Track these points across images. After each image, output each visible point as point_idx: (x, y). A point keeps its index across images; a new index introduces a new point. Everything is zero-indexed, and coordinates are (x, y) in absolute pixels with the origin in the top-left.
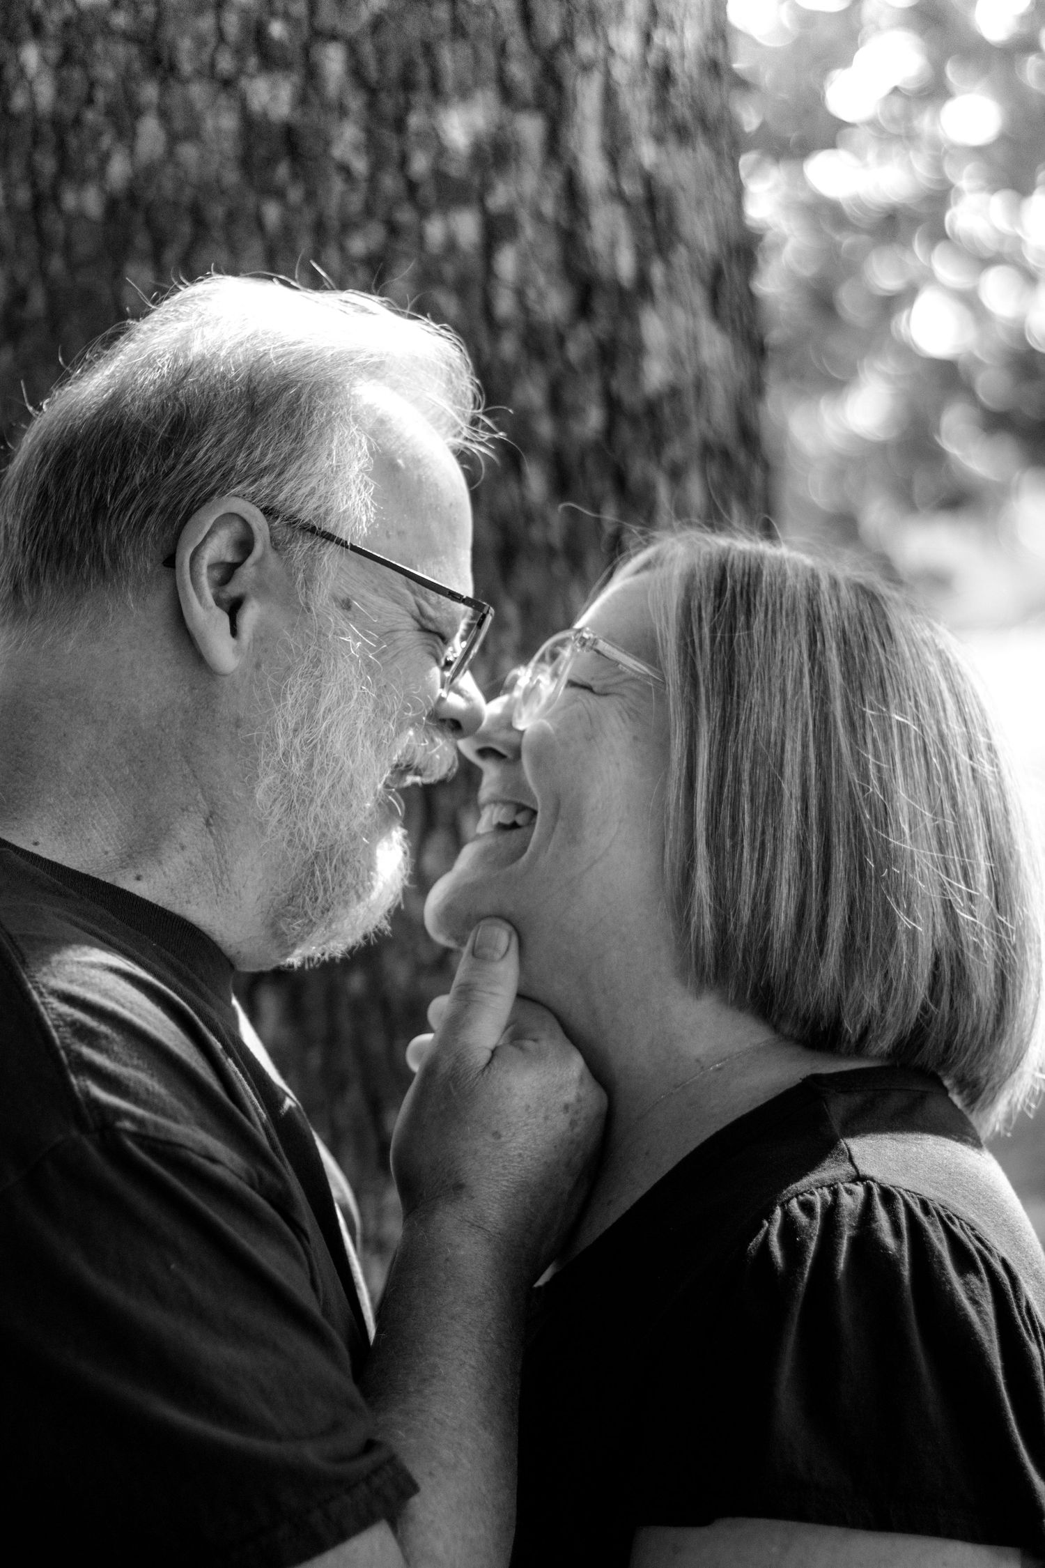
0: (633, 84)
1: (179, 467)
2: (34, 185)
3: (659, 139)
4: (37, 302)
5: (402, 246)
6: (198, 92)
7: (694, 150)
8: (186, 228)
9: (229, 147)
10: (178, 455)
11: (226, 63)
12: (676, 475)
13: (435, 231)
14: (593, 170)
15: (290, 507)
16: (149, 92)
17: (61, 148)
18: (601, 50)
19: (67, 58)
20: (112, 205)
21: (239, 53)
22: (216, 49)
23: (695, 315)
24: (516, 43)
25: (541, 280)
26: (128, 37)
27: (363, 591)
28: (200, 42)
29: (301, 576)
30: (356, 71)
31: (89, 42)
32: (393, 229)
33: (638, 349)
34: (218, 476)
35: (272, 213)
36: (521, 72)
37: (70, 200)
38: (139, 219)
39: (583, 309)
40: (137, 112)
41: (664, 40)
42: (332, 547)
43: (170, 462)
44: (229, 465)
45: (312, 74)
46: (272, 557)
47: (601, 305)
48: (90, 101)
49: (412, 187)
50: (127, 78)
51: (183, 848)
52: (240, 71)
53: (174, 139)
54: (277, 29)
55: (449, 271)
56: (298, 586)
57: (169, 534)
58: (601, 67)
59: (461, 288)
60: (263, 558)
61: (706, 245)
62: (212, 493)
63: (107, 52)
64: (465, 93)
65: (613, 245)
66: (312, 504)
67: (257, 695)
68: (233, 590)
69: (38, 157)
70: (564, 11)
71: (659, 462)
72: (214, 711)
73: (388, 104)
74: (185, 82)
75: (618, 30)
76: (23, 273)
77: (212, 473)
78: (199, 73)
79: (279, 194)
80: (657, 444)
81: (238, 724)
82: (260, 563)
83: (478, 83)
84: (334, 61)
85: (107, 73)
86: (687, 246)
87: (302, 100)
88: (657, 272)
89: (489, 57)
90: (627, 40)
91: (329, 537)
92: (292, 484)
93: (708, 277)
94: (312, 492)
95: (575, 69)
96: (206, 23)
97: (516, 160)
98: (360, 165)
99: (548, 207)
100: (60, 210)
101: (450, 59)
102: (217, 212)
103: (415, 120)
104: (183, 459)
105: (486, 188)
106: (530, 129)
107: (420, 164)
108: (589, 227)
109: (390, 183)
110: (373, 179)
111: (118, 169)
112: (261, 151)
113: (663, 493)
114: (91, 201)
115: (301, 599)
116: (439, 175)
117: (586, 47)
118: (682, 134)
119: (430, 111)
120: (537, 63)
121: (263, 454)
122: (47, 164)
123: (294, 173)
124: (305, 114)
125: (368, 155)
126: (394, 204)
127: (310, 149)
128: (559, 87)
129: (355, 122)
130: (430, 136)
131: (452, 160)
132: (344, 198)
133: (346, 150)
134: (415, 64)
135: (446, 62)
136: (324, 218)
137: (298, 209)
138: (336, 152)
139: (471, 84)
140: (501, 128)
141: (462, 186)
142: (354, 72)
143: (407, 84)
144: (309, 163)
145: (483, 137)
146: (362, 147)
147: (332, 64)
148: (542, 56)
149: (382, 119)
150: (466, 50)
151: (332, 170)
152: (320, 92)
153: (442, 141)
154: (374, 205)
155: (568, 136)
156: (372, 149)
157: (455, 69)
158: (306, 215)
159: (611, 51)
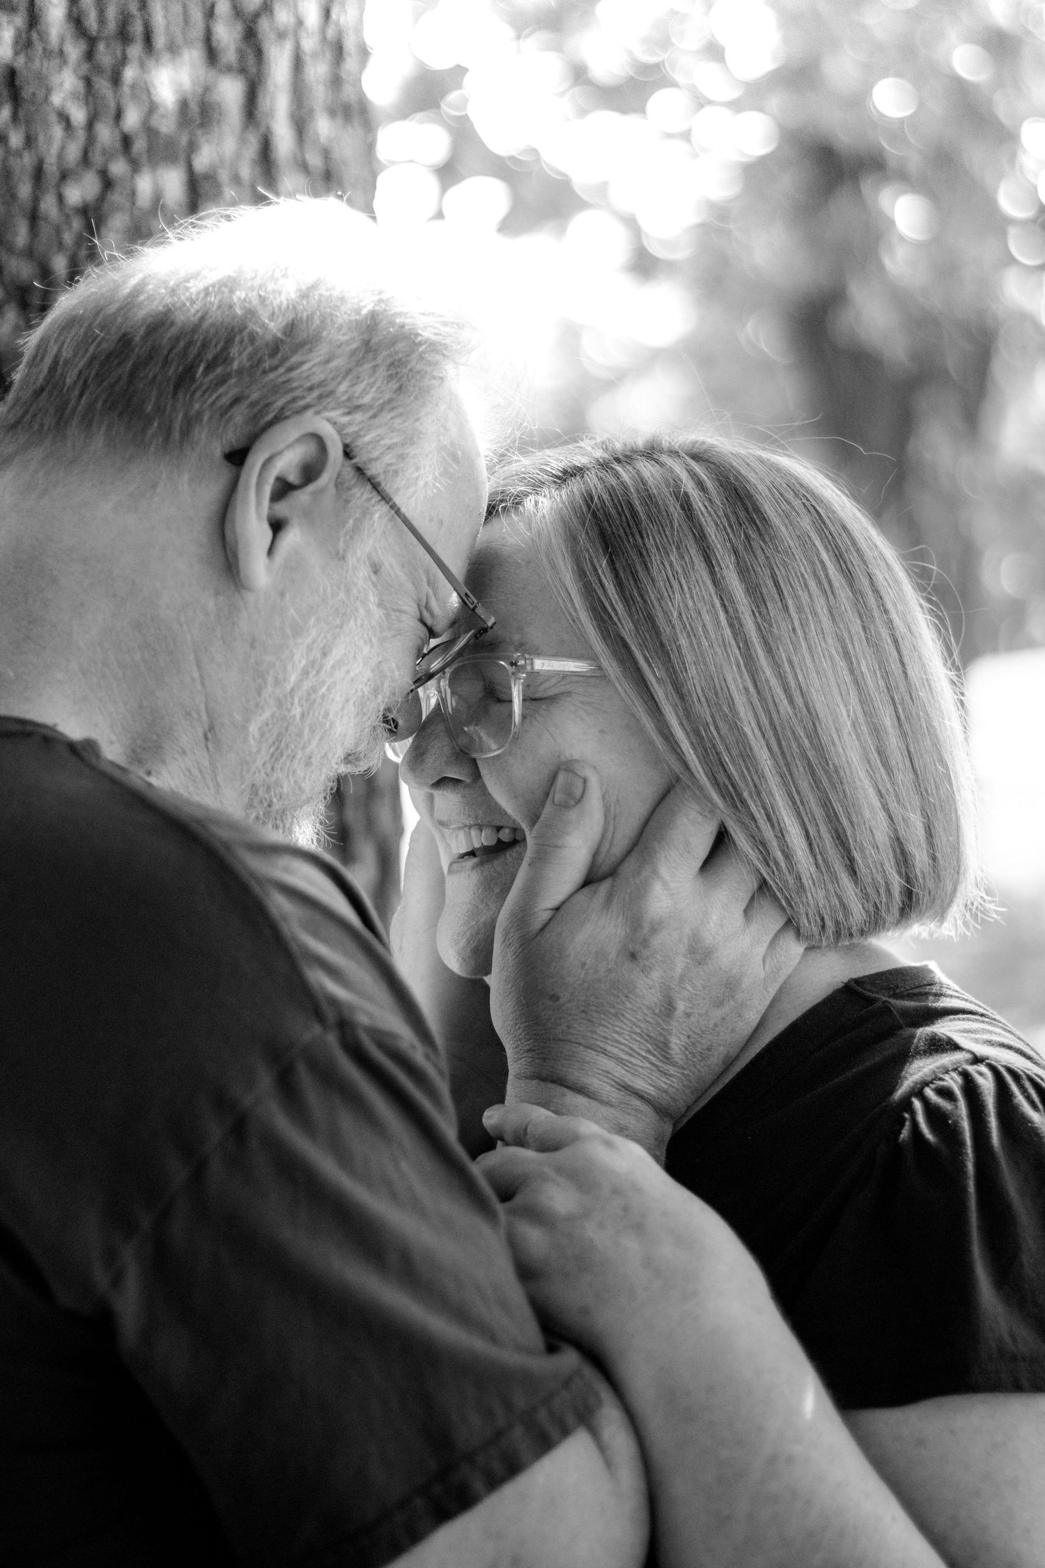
0: (316, 55)
3: (332, 113)
5: (115, 197)
13: (144, 185)
14: (283, 138)
15: (370, 452)
18: (292, 20)
24: (223, 8)
27: (393, 561)
29: (350, 523)
32: (107, 182)
34: (317, 393)
36: (227, 34)
41: (339, 16)
45: (33, 19)
46: (332, 493)
49: (126, 141)
51: (184, 753)
58: (292, 35)
60: (322, 491)
64: (174, 49)
67: (277, 622)
68: (282, 509)
72: (234, 623)
73: (105, 55)
77: (312, 388)
82: (317, 494)
83: (188, 43)
84: (57, 7)
87: (24, 43)
89: (197, 16)
90: (310, 15)
91: (386, 498)
92: (380, 431)
95: (272, 36)
97: (218, 122)
98: (78, 115)
99: (245, 170)
101: (160, 14)
103: (129, 74)
104: (287, 364)
105: (192, 147)
106: (230, 91)
107: (132, 119)
109: (105, 134)
110: (90, 125)
116: (150, 131)
117: (280, 15)
119: (142, 65)
120: (240, 27)
123: (15, 117)
124: (30, 59)
125: (87, 104)
126: (109, 155)
127: (34, 94)
128: (259, 53)
129: (75, 71)
130: (143, 91)
131: (163, 116)
132: (63, 148)
133: (64, 99)
134: (132, 16)
135: (159, 19)
136: (45, 166)
137: (19, 154)
138: (57, 99)
139: (180, 41)
140: (207, 89)
141: (170, 144)
142: (76, 20)
143: (124, 36)
144: (32, 108)
145: (190, 97)
146: (81, 97)
147: (55, 11)
148: (244, 21)
149: (98, 69)
150: (177, 9)
151: (53, 118)
152: (43, 37)
153: (153, 97)
154: (90, 154)
155: (264, 103)
156: (90, 99)
157: (168, 26)
158: (28, 160)
159: (300, 23)
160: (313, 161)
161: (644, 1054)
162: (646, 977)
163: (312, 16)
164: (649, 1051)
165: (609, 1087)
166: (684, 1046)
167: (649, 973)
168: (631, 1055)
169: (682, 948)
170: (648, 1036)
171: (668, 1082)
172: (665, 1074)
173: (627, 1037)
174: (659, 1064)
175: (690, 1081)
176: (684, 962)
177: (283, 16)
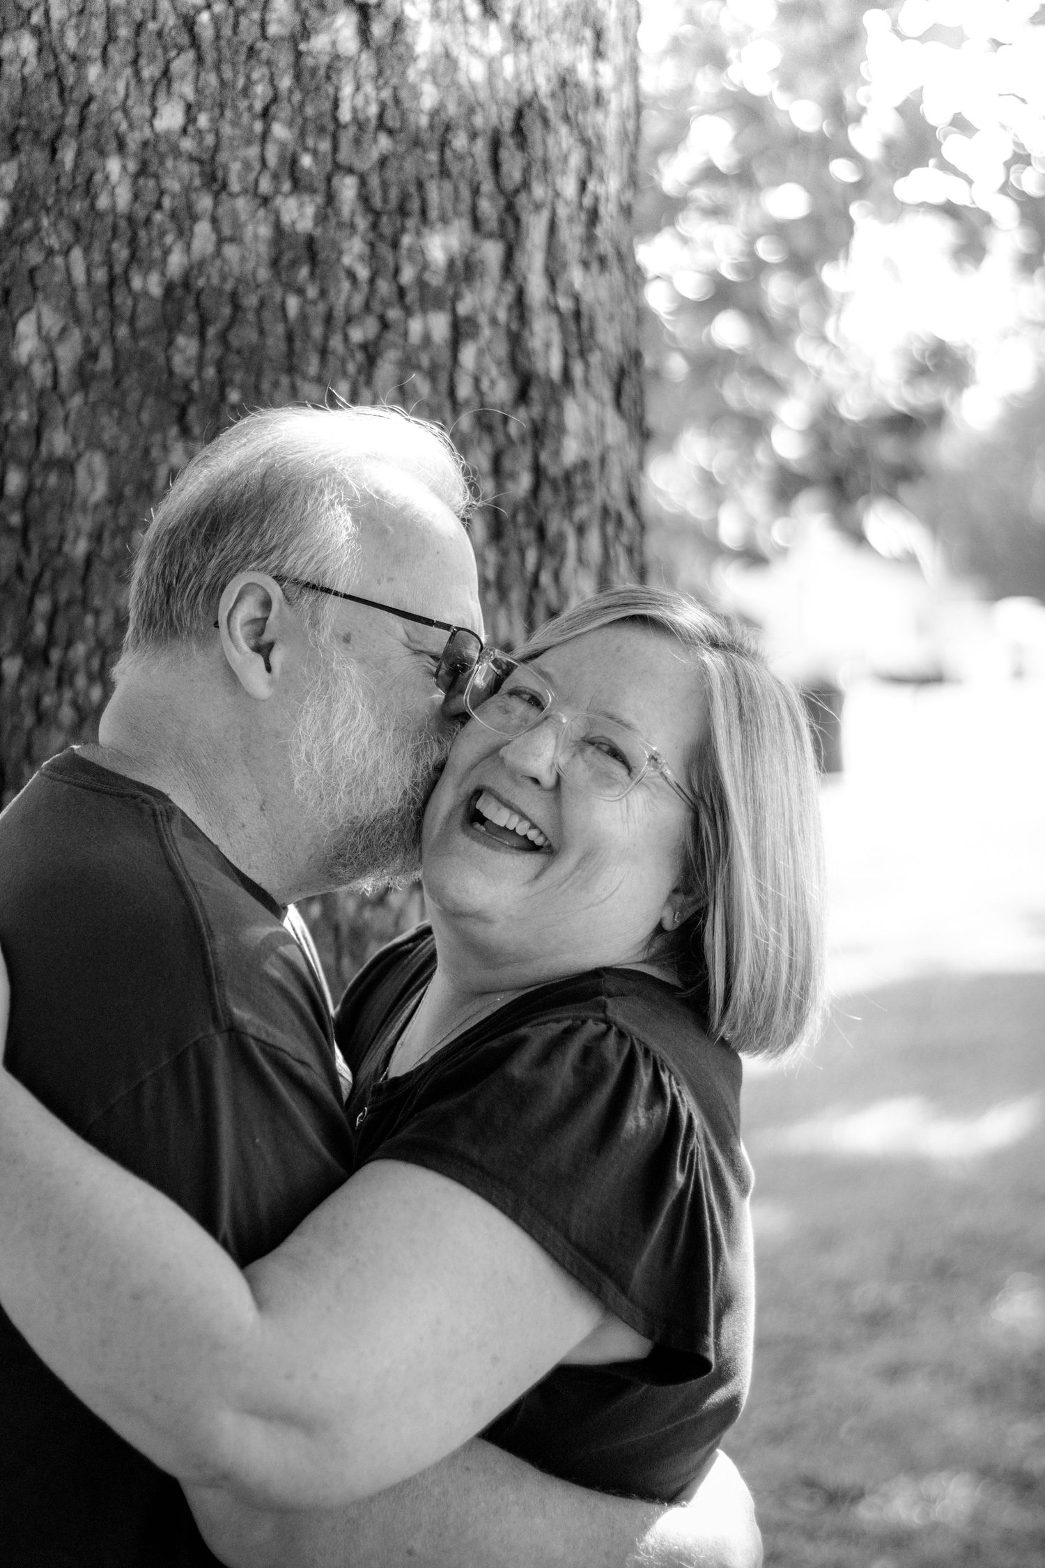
0: (571, 220)
1: (217, 554)
2: (111, 267)
3: (586, 264)
4: (105, 359)
5: (391, 336)
6: (241, 204)
7: (611, 273)
8: (226, 311)
9: (263, 249)
10: (216, 545)
11: (265, 185)
12: (581, 530)
13: (416, 327)
14: (537, 288)
16: (204, 202)
17: (133, 242)
18: (550, 193)
19: (143, 170)
20: (169, 289)
21: (276, 177)
22: (260, 173)
23: (603, 404)
24: (487, 187)
25: (494, 371)
26: (192, 159)
27: (360, 628)
28: (247, 166)
29: (309, 622)
30: (364, 198)
31: (162, 159)
32: (385, 325)
33: (561, 429)
34: (241, 558)
35: (293, 303)
36: (488, 208)
37: (137, 283)
38: (191, 302)
39: (522, 396)
40: (195, 218)
41: (595, 187)
43: (211, 551)
44: (249, 548)
45: (331, 198)
46: (286, 609)
47: (535, 393)
48: (158, 206)
49: (401, 292)
50: (188, 189)
51: (244, 826)
52: (277, 191)
53: (221, 241)
54: (306, 161)
55: (425, 360)
58: (549, 206)
59: (432, 374)
60: (280, 612)
61: (614, 350)
63: (175, 167)
64: (445, 220)
65: (548, 346)
68: (267, 637)
69: (115, 246)
70: (525, 161)
71: (571, 519)
73: (386, 227)
74: (232, 196)
75: (562, 177)
76: (96, 336)
77: (238, 556)
78: (245, 191)
79: (301, 292)
80: (571, 504)
81: (277, 735)
82: (279, 616)
83: (457, 213)
84: (348, 188)
85: (173, 185)
86: (601, 349)
87: (321, 218)
88: (578, 370)
89: (465, 193)
90: (569, 187)
91: (328, 591)
93: (615, 376)
94: (311, 559)
95: (530, 207)
96: (253, 152)
97: (481, 276)
98: (363, 273)
99: (502, 315)
100: (129, 289)
101: (435, 193)
102: (251, 301)
103: (406, 240)
104: (219, 548)
105: (457, 297)
106: (492, 252)
107: (408, 275)
108: (531, 333)
109: (384, 287)
110: (372, 281)
111: (176, 261)
112: (288, 257)
113: (571, 544)
114: (154, 286)
115: (310, 639)
116: (421, 284)
117: (539, 191)
118: (603, 264)
119: (418, 233)
120: (501, 201)
121: (271, 538)
122: (123, 254)
123: (312, 275)
124: (325, 230)
125: (370, 265)
126: (386, 304)
127: (328, 257)
128: (518, 222)
129: (363, 238)
130: (419, 254)
131: (434, 272)
132: (350, 298)
133: (353, 260)
134: (410, 196)
135: (434, 197)
136: (335, 312)
137: (314, 303)
138: (346, 260)
139: (451, 214)
140: (472, 250)
141: (439, 292)
143: (403, 211)
144: (327, 267)
145: (457, 256)
146: (366, 258)
147: (348, 195)
148: (505, 196)
149: (381, 237)
150: (449, 188)
151: (342, 274)
152: (337, 212)
153: (426, 257)
154: (371, 303)
155: (521, 260)
156: (374, 260)
157: (440, 204)
158: (321, 308)
159: (557, 195)
160: (565, 304)
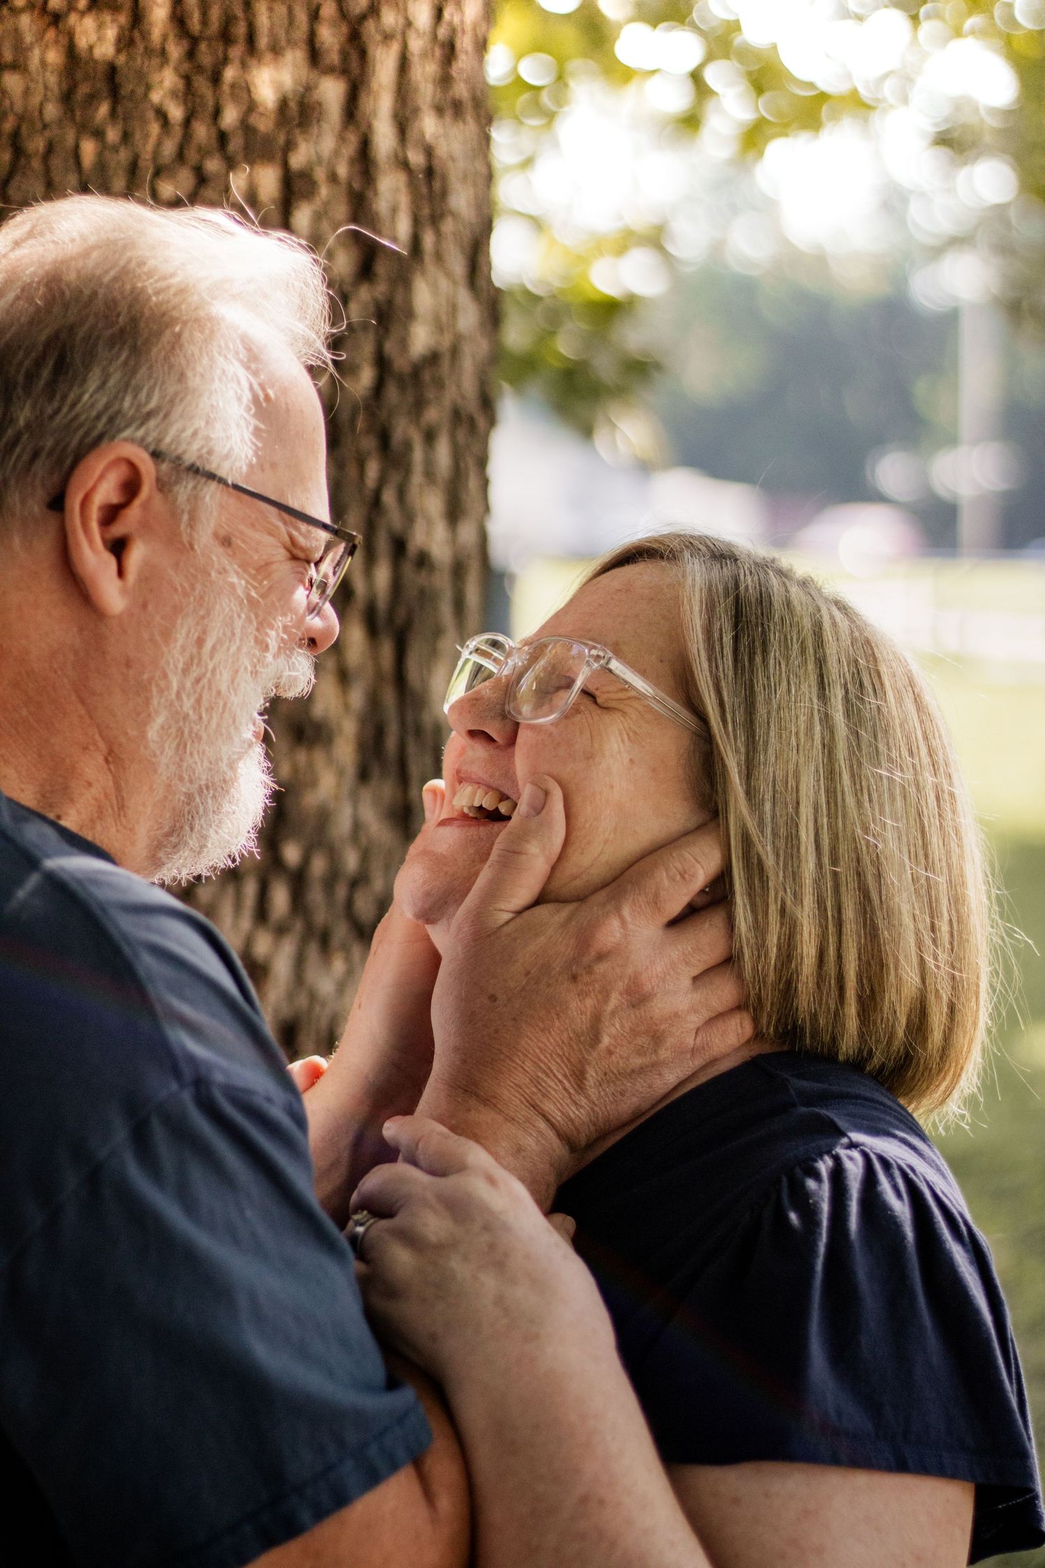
0: (424, 55)
1: (65, 409)
3: (439, 110)
5: (208, 192)
6: (26, 22)
7: (464, 124)
9: (53, 80)
10: (64, 397)
12: (430, 437)
13: (239, 181)
14: (384, 137)
15: (176, 449)
18: (401, 21)
23: (455, 283)
24: (328, 10)
25: (333, 240)
27: (242, 527)
29: (185, 517)
32: (202, 177)
33: (409, 313)
34: (104, 420)
35: (88, 149)
36: (330, 37)
39: (365, 271)
41: (452, 15)
42: (213, 485)
43: (56, 404)
44: (116, 407)
45: (137, 18)
46: (158, 500)
47: (379, 271)
49: (222, 138)
51: (90, 784)
52: (71, 7)
56: (183, 527)
57: (56, 478)
58: (399, 37)
60: (149, 499)
62: (100, 438)
64: (276, 50)
65: (394, 210)
66: (195, 446)
67: (146, 636)
68: (118, 530)
71: (418, 424)
72: (104, 653)
73: (206, 56)
74: (16, 12)
77: (98, 417)
78: (32, 6)
79: (98, 134)
80: (419, 406)
81: (128, 665)
82: (146, 506)
83: (291, 42)
84: (159, 6)
86: (453, 216)
87: (125, 42)
88: (428, 240)
89: (302, 17)
91: (211, 476)
92: (177, 426)
93: (468, 247)
94: (195, 434)
95: (378, 38)
97: (319, 122)
98: (176, 113)
99: (342, 170)
101: (265, 16)
102: (36, 144)
103: (230, 74)
104: (69, 401)
105: (289, 146)
106: (331, 91)
107: (230, 116)
108: (376, 194)
109: (202, 131)
110: (187, 122)
112: (83, 90)
113: (418, 455)
115: (185, 539)
116: (246, 127)
118: (457, 108)
119: (244, 66)
120: (345, 29)
121: (149, 396)
123: (113, 113)
124: (131, 58)
125: (185, 103)
126: (204, 153)
127: (133, 91)
128: (363, 54)
129: (176, 69)
130: (244, 91)
131: (262, 114)
132: (159, 144)
133: (164, 96)
134: (235, 18)
135: (263, 20)
136: (140, 161)
137: (115, 149)
138: (156, 97)
139: (283, 43)
140: (309, 88)
141: (268, 140)
142: (179, 19)
143: (226, 37)
144: (130, 105)
145: (290, 96)
146: (180, 94)
147: (159, 12)
148: (350, 23)
149: (199, 69)
150: (281, 10)
151: (151, 115)
152: (145, 36)
153: (252, 95)
154: (186, 152)
155: (366, 103)
156: (190, 97)
157: (271, 29)
158: (124, 155)
159: (409, 24)
160: (416, 158)
161: (560, 1077)
162: (580, 1001)
163: (422, 15)
164: (565, 1076)
165: (518, 1102)
166: (598, 1080)
167: (584, 999)
168: (547, 1075)
169: (621, 985)
170: (568, 1060)
171: (577, 1112)
172: (576, 1104)
173: (548, 1055)
174: (572, 1091)
175: (598, 1119)
176: (619, 1000)
177: (389, 18)
